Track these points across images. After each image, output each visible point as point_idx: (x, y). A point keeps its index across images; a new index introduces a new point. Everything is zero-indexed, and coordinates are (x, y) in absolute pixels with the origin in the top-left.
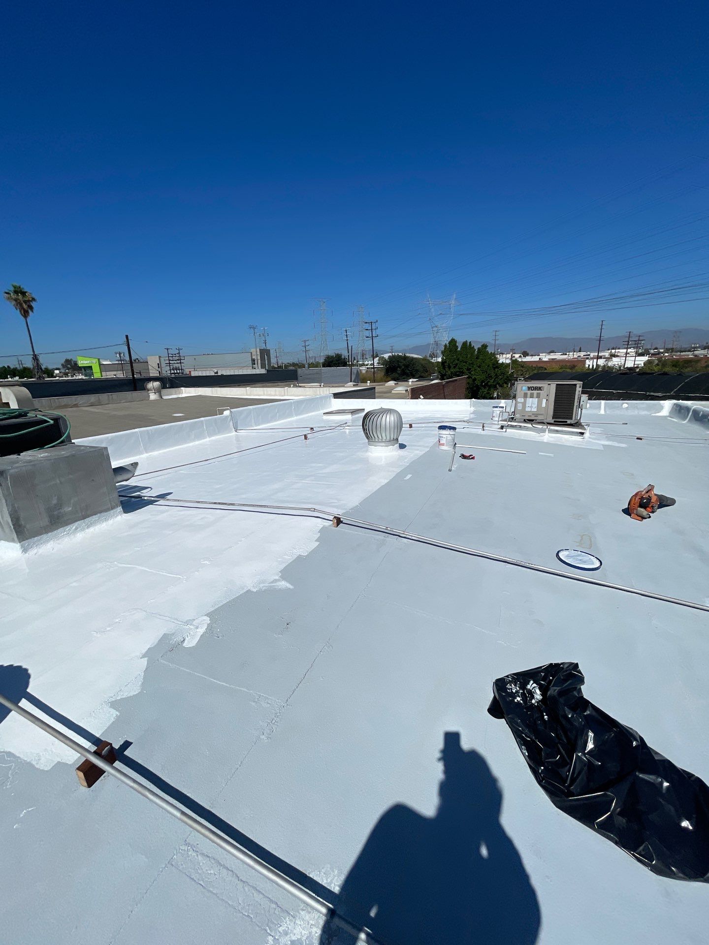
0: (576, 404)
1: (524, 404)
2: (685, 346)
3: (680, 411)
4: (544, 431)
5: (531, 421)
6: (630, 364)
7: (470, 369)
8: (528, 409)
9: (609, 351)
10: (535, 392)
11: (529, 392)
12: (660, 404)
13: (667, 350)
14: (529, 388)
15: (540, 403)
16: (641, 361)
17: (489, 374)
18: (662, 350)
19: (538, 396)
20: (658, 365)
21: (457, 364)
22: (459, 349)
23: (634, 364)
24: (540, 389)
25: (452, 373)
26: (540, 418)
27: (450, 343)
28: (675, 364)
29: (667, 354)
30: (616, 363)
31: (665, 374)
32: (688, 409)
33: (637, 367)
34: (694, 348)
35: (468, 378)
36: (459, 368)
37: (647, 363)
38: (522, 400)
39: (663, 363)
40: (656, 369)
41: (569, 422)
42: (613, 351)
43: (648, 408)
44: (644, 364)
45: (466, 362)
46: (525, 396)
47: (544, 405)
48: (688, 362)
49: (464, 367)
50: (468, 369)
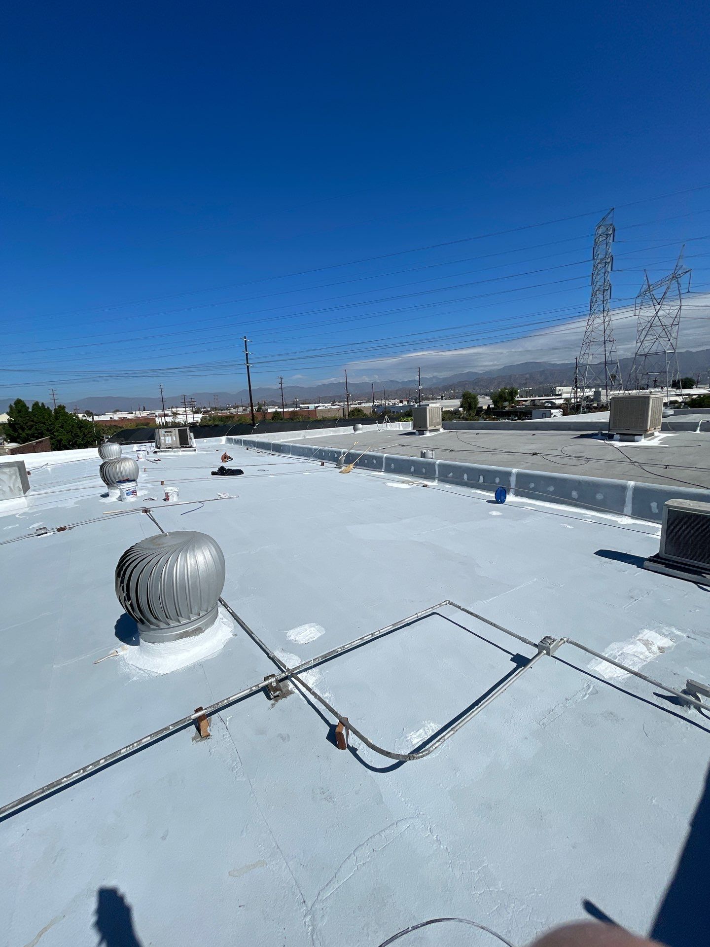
0: (189, 437)
1: (165, 440)
2: (223, 406)
3: (229, 441)
4: (179, 451)
5: (170, 448)
6: (190, 420)
7: (51, 430)
8: (167, 442)
9: (171, 410)
10: (169, 433)
11: (166, 434)
12: (220, 439)
13: (213, 409)
14: (165, 432)
15: (172, 439)
16: (198, 417)
17: (75, 434)
18: (209, 409)
19: (171, 435)
20: (210, 420)
21: (32, 426)
22: (30, 410)
23: (194, 420)
24: (171, 432)
25: (27, 435)
26: (174, 446)
27: (15, 404)
28: (221, 419)
29: (213, 412)
30: (181, 420)
31: (217, 426)
32: (232, 439)
33: (197, 422)
34: (229, 407)
35: (51, 438)
36: (36, 429)
37: (203, 419)
38: (163, 438)
39: (213, 419)
40: (210, 423)
41: (188, 446)
42: (173, 410)
43: (216, 441)
44: (201, 420)
45: (44, 423)
46: (164, 436)
47: (174, 439)
48: (227, 417)
49: (43, 429)
50: (48, 430)
